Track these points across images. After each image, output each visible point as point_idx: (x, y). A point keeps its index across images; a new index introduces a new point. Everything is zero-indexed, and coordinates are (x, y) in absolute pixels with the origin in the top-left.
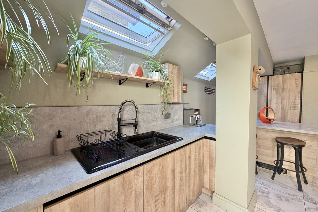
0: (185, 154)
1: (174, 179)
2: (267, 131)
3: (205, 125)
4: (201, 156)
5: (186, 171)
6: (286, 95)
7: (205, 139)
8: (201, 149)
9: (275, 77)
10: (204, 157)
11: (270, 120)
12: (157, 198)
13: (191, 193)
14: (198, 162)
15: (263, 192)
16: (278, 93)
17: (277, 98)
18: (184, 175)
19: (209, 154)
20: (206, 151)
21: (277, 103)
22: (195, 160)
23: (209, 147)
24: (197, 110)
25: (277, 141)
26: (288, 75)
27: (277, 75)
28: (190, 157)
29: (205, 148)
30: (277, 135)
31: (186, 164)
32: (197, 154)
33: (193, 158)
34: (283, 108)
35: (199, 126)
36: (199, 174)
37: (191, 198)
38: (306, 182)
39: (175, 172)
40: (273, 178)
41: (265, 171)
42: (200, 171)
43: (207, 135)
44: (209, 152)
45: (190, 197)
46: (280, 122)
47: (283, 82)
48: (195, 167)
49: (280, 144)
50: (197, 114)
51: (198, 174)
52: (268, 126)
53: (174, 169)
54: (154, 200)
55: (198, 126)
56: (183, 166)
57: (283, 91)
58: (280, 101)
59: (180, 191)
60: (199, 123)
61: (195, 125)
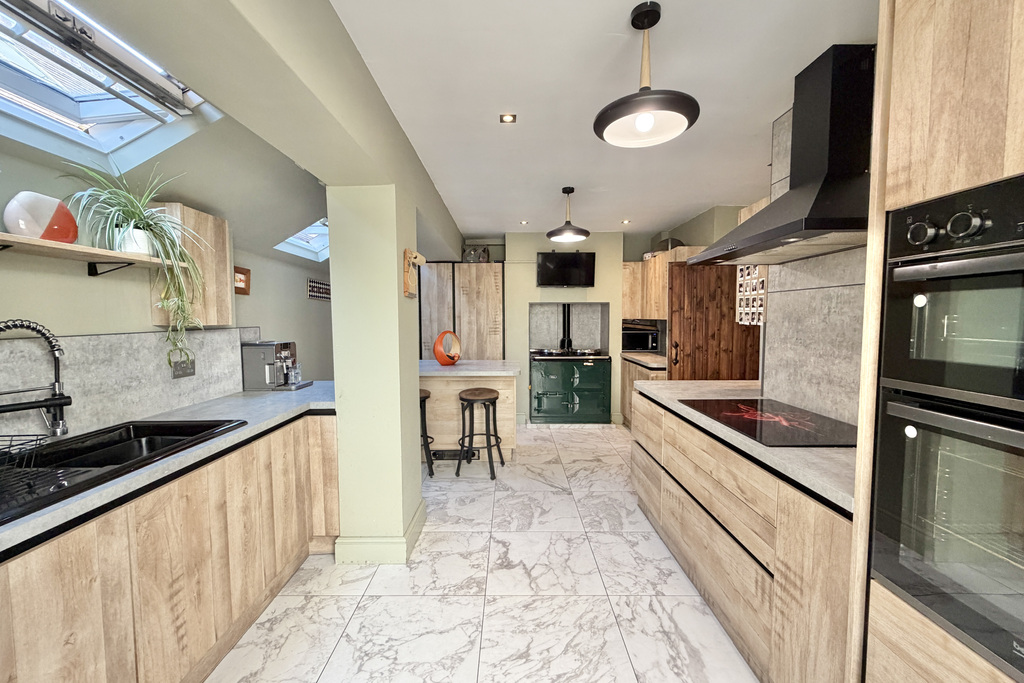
0: (254, 459)
1: (226, 528)
2: (448, 381)
3: (311, 384)
4: (302, 460)
5: (260, 504)
6: (482, 305)
7: (309, 418)
8: (302, 442)
9: (465, 265)
10: (309, 461)
11: (452, 358)
12: (176, 586)
13: (278, 555)
14: (293, 477)
15: (438, 504)
16: (470, 302)
17: (470, 312)
18: (255, 514)
19: (323, 452)
20: (314, 446)
21: (470, 323)
22: (286, 472)
23: (322, 434)
24: (285, 346)
25: (462, 399)
26: (484, 264)
27: (468, 262)
28: (269, 466)
29: (311, 441)
30: (464, 387)
31: (259, 484)
32: (290, 457)
33: (278, 467)
34: (479, 331)
35: (293, 387)
36: (298, 507)
37: (279, 569)
38: (503, 463)
39: (228, 510)
40: (458, 474)
41: (448, 466)
42: (300, 500)
43: (314, 406)
44: (323, 446)
45: (275, 567)
46: (475, 361)
47: (478, 278)
48: (287, 490)
49: (466, 403)
50: (286, 358)
51: (295, 506)
52: (448, 372)
53: (225, 502)
54: (167, 593)
55: (290, 390)
56: (252, 491)
57: (478, 297)
58: (473, 318)
59: (245, 557)
60: (292, 379)
61: (283, 387)
